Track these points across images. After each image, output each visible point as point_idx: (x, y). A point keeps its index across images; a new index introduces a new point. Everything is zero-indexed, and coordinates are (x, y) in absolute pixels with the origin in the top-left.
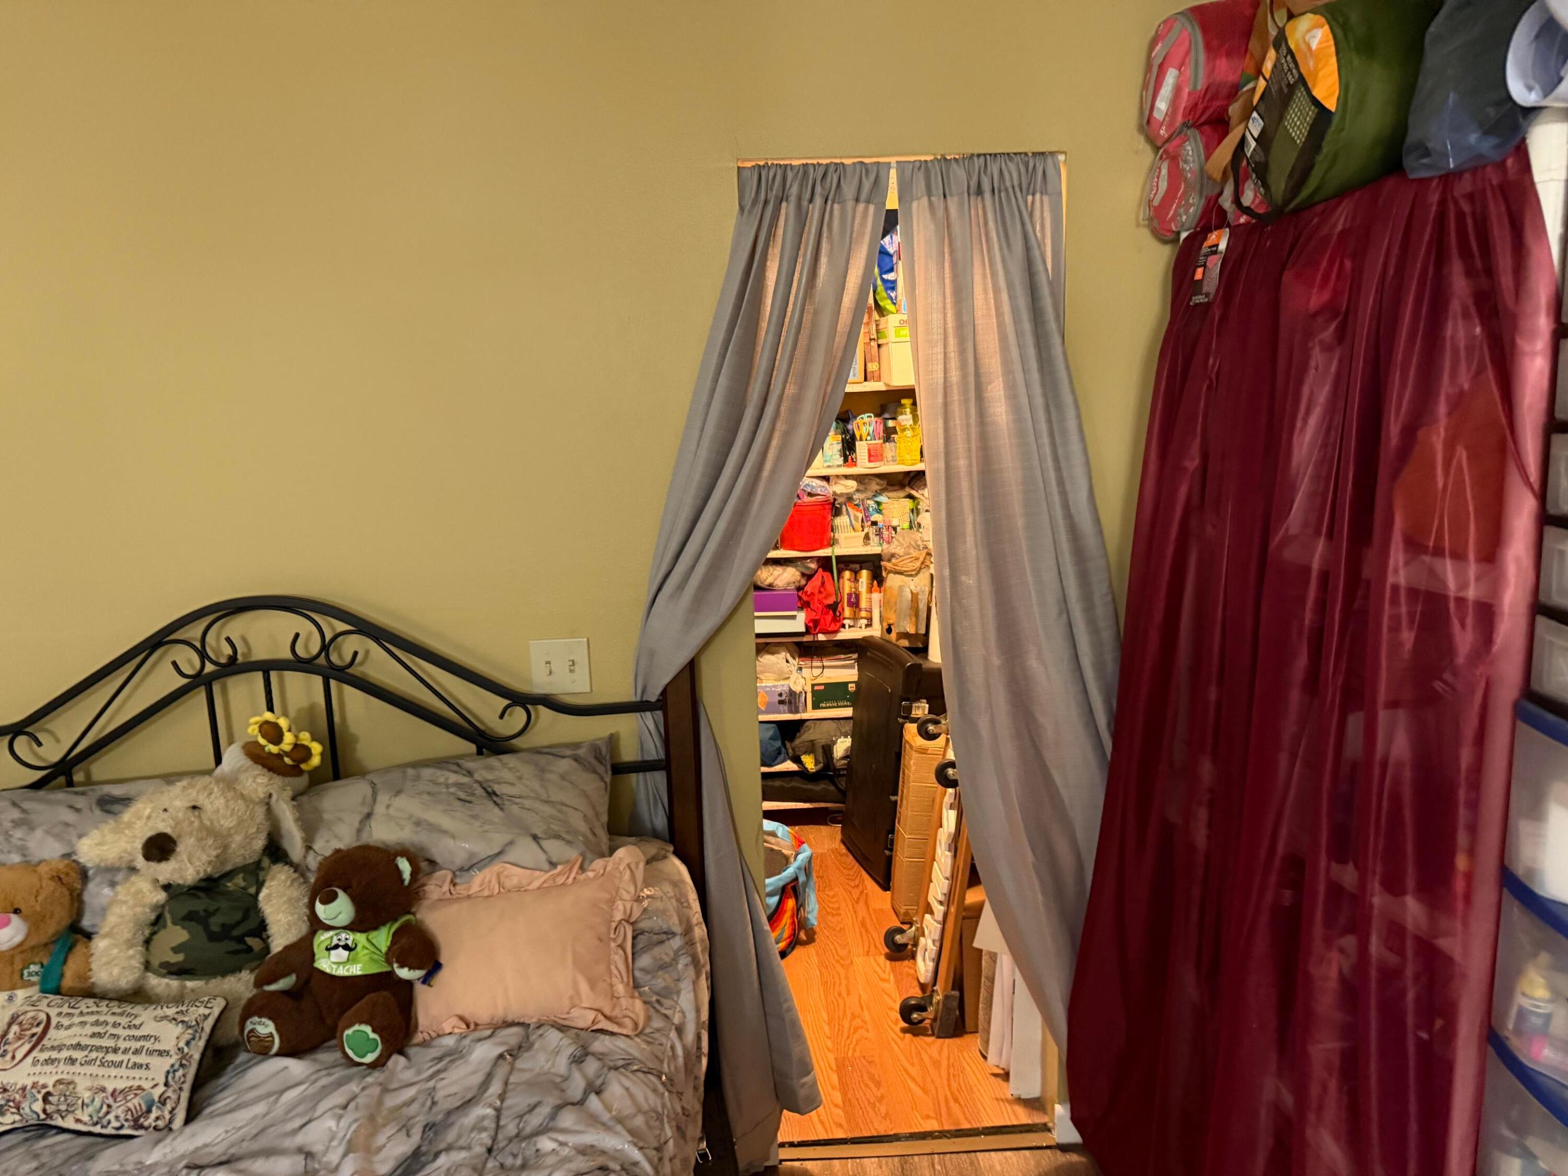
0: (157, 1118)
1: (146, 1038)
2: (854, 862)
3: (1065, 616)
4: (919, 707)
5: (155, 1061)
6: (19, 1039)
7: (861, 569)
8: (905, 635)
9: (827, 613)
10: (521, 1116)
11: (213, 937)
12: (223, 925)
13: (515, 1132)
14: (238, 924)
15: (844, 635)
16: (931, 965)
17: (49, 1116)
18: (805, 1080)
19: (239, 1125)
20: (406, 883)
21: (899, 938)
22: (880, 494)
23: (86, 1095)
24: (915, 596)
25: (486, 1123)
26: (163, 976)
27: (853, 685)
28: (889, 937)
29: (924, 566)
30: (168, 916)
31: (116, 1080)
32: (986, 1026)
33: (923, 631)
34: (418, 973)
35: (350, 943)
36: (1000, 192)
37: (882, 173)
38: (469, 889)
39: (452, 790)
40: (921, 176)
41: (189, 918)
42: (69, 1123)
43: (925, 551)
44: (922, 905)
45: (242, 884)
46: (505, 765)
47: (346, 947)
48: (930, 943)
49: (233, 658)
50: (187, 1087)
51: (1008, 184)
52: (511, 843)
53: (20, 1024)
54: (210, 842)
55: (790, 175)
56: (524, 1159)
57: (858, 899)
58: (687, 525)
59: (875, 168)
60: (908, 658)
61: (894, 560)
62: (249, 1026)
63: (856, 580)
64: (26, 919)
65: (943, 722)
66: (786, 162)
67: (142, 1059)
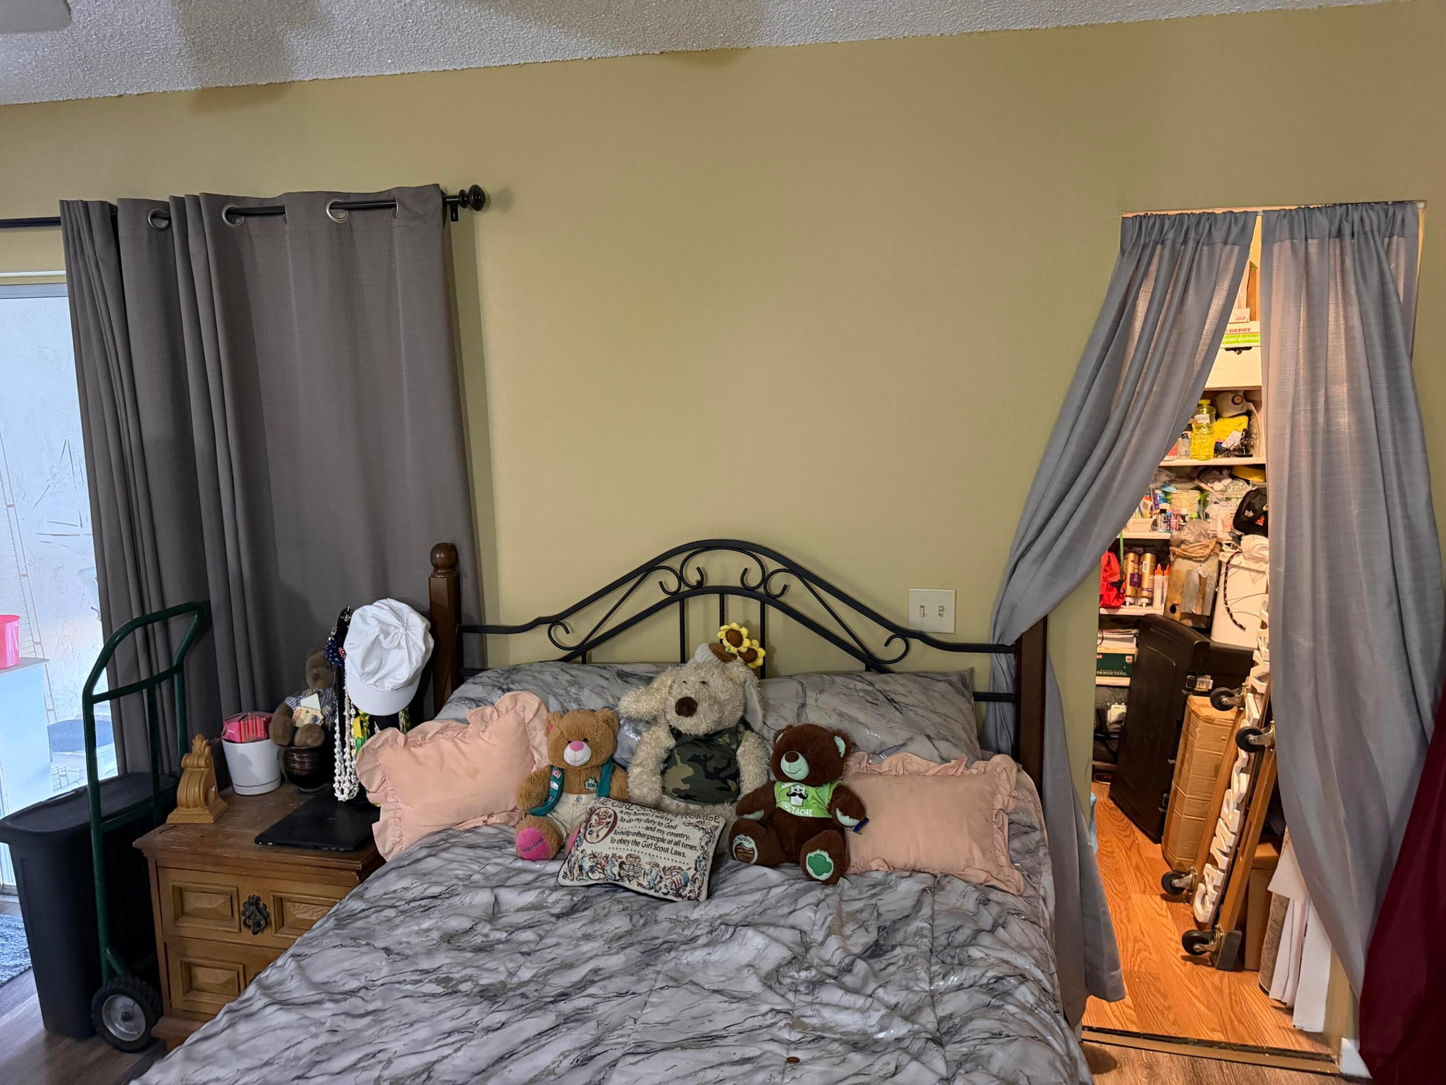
0: (691, 891)
1: (681, 835)
2: (1123, 816)
3: (1395, 605)
4: (1203, 682)
5: (688, 852)
6: (599, 824)
7: (1145, 552)
8: (1191, 616)
9: (1111, 590)
10: (950, 933)
11: (709, 776)
12: (715, 768)
13: (945, 943)
14: (724, 769)
15: (1125, 611)
16: (1210, 908)
17: (622, 878)
18: (1114, 973)
19: (748, 904)
20: (842, 755)
21: (1176, 882)
22: (1169, 485)
23: (647, 867)
24: (1202, 580)
25: (925, 932)
26: (674, 798)
27: (1131, 657)
28: (1166, 881)
29: (1213, 553)
30: (678, 758)
31: (666, 860)
32: (1270, 964)
33: (1208, 613)
34: (855, 822)
35: (803, 793)
36: (1359, 235)
37: (1250, 222)
38: (880, 769)
39: (862, 694)
40: (1285, 222)
41: (693, 760)
42: (633, 886)
43: (1215, 540)
44: (1202, 856)
45: (728, 741)
46: (896, 681)
47: (801, 796)
48: (1210, 888)
49: (700, 583)
50: (707, 873)
51: (1368, 228)
52: (911, 739)
53: (598, 814)
54: (716, 708)
55: (1167, 223)
56: (959, 960)
57: (1131, 847)
58: (1052, 505)
59: (1243, 217)
60: (1197, 637)
61: (1183, 546)
62: (737, 841)
63: (1140, 563)
64: (590, 746)
65: (1236, 695)
66: (1163, 213)
67: (680, 849)
